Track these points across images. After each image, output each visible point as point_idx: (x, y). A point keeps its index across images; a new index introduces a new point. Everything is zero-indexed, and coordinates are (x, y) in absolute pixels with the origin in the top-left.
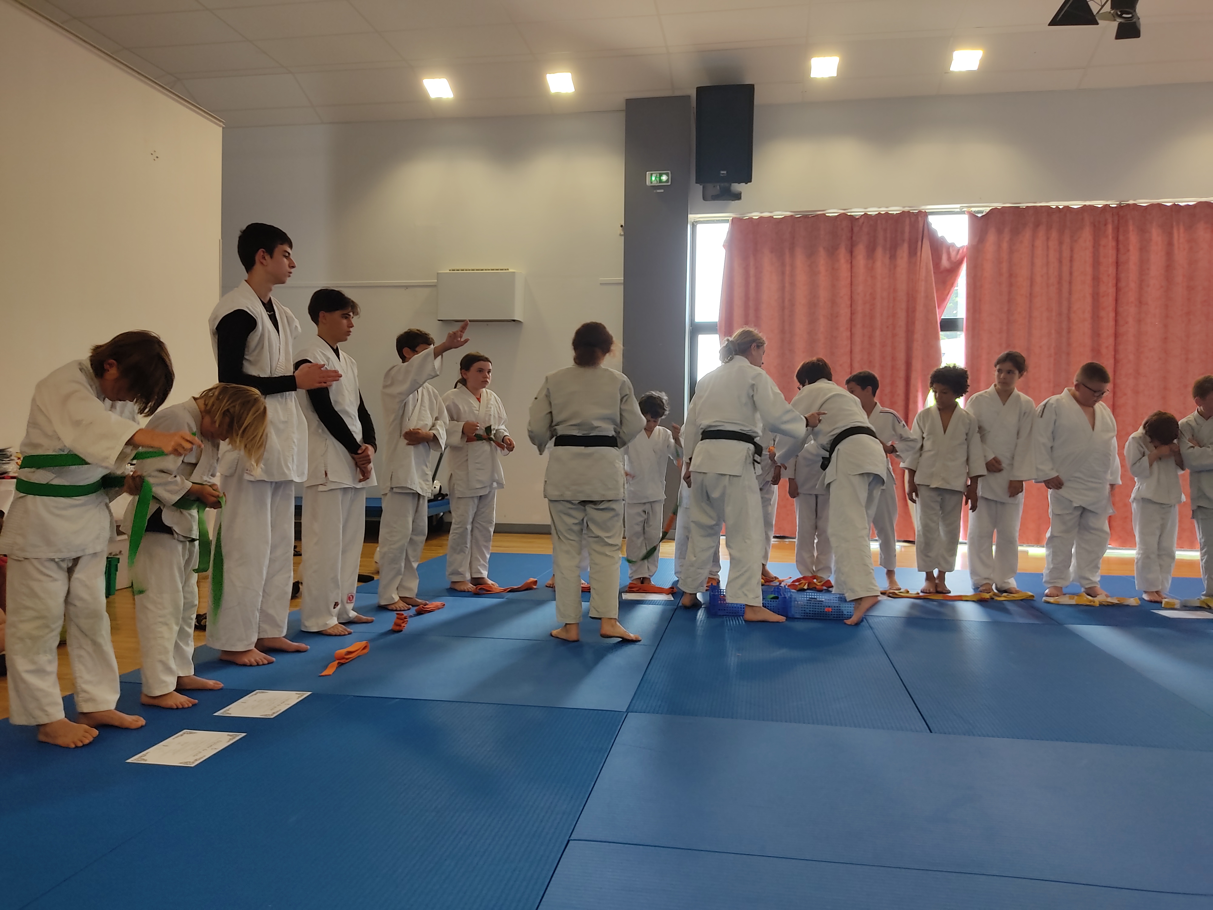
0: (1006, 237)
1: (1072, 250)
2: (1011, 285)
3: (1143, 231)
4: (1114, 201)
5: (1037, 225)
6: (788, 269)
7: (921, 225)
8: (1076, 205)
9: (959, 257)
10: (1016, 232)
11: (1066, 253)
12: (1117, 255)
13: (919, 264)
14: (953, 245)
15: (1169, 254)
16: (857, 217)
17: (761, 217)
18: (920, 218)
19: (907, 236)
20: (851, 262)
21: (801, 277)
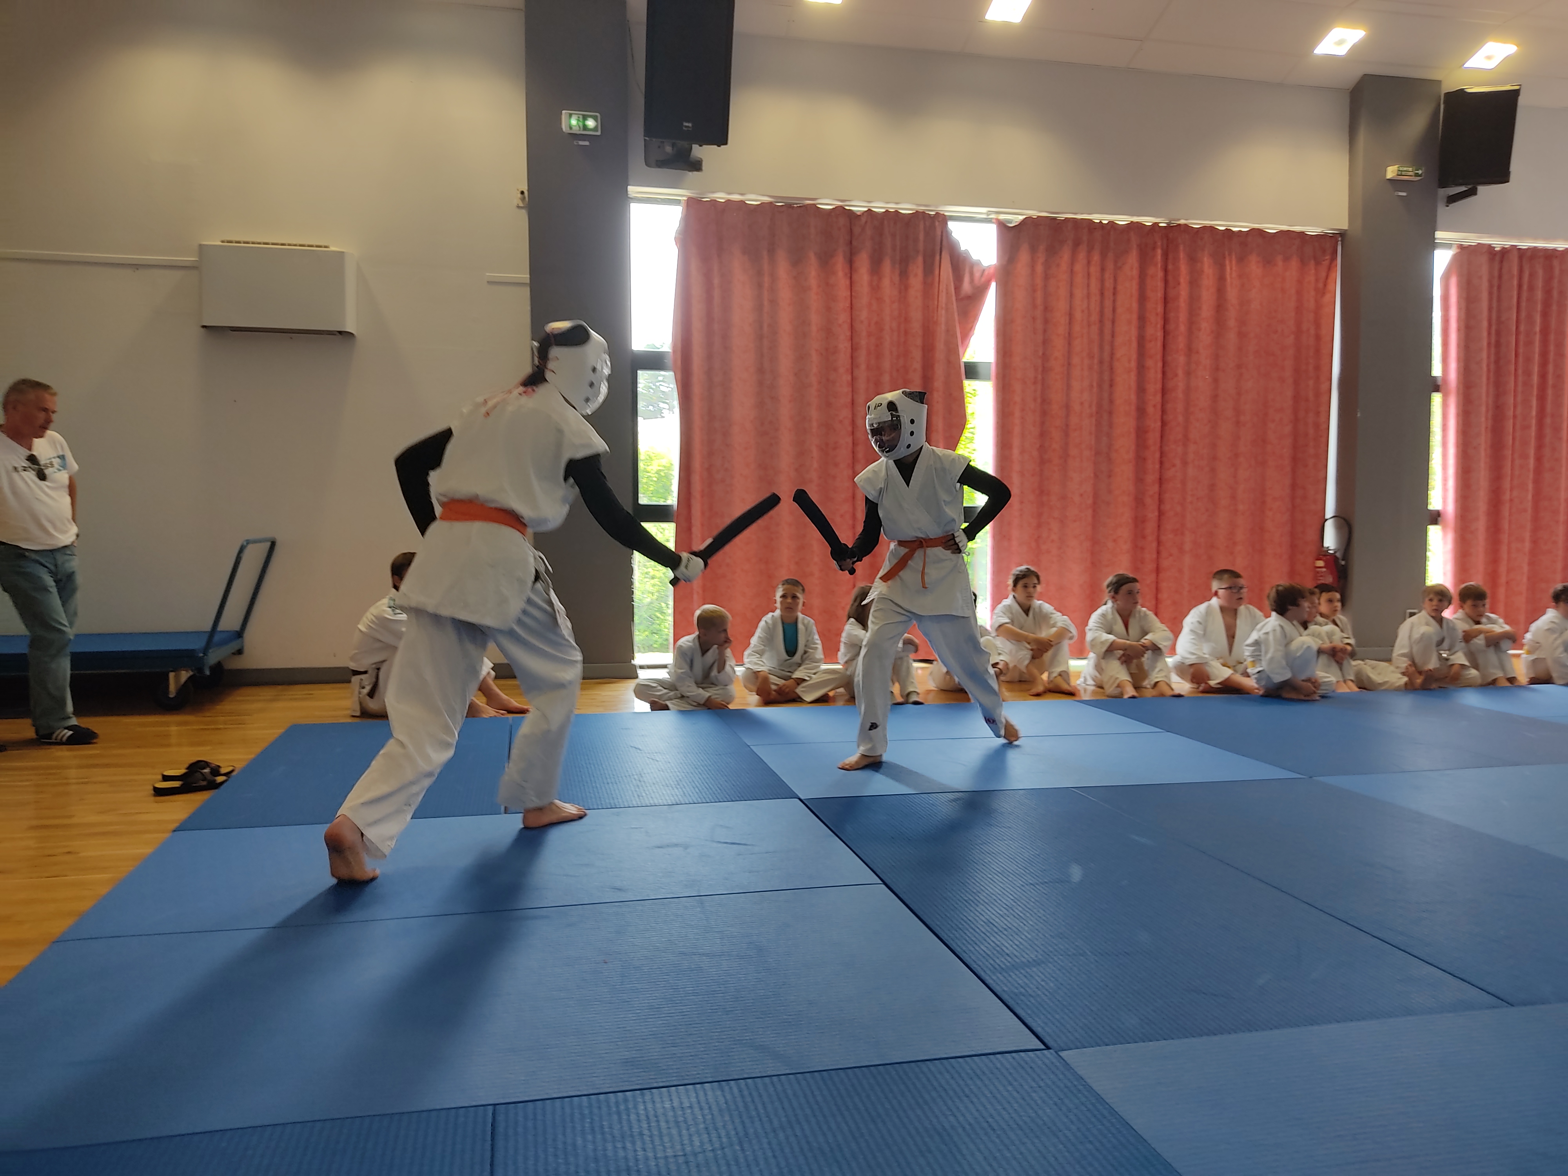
0: (1041, 257)
1: (1115, 280)
2: (1046, 321)
3: (1193, 260)
4: (1163, 219)
5: (1077, 244)
6: (766, 280)
7: (939, 233)
8: (1122, 220)
9: (983, 279)
10: (1052, 251)
11: (1109, 284)
12: (1165, 289)
13: (937, 285)
14: (978, 263)
15: (1221, 291)
16: (859, 213)
17: (728, 201)
18: (937, 223)
19: (921, 246)
20: (851, 278)
21: (785, 294)
